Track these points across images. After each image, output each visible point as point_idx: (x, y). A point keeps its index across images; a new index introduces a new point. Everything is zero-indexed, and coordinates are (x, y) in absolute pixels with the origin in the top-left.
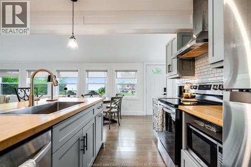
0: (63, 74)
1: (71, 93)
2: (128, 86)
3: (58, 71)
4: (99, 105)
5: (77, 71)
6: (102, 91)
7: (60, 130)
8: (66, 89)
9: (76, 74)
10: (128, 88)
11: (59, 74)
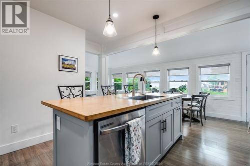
0: (148, 74)
1: (155, 90)
2: (222, 84)
3: (145, 72)
4: (178, 100)
5: (160, 71)
6: (183, 89)
7: (150, 110)
8: (151, 86)
9: (158, 74)
10: (223, 86)
11: (146, 75)
